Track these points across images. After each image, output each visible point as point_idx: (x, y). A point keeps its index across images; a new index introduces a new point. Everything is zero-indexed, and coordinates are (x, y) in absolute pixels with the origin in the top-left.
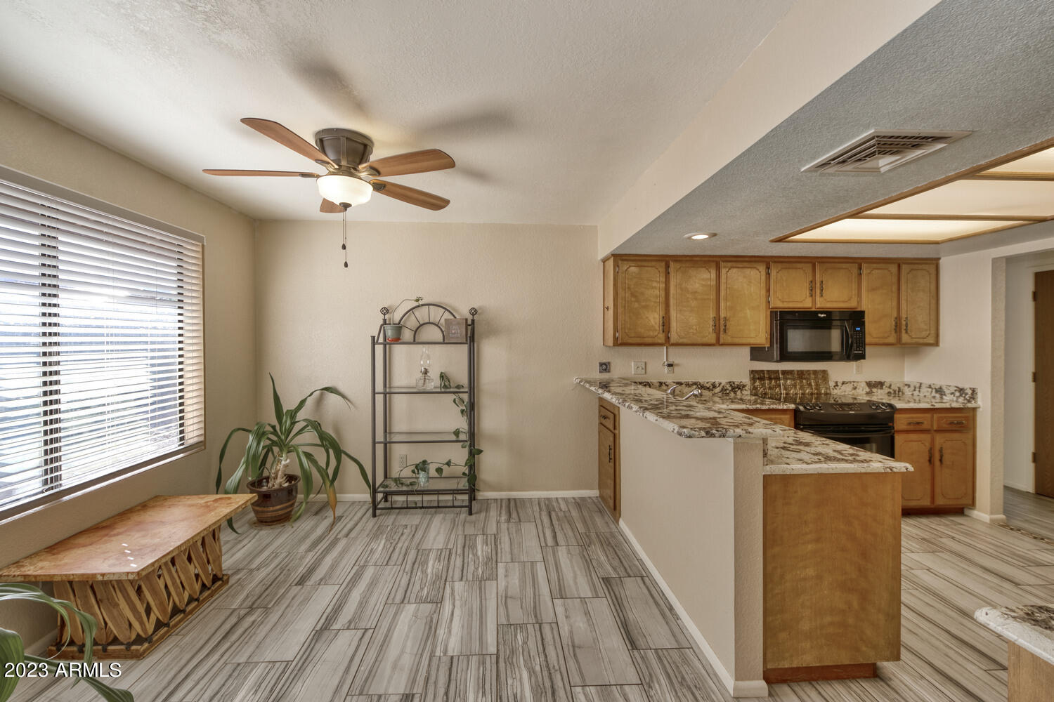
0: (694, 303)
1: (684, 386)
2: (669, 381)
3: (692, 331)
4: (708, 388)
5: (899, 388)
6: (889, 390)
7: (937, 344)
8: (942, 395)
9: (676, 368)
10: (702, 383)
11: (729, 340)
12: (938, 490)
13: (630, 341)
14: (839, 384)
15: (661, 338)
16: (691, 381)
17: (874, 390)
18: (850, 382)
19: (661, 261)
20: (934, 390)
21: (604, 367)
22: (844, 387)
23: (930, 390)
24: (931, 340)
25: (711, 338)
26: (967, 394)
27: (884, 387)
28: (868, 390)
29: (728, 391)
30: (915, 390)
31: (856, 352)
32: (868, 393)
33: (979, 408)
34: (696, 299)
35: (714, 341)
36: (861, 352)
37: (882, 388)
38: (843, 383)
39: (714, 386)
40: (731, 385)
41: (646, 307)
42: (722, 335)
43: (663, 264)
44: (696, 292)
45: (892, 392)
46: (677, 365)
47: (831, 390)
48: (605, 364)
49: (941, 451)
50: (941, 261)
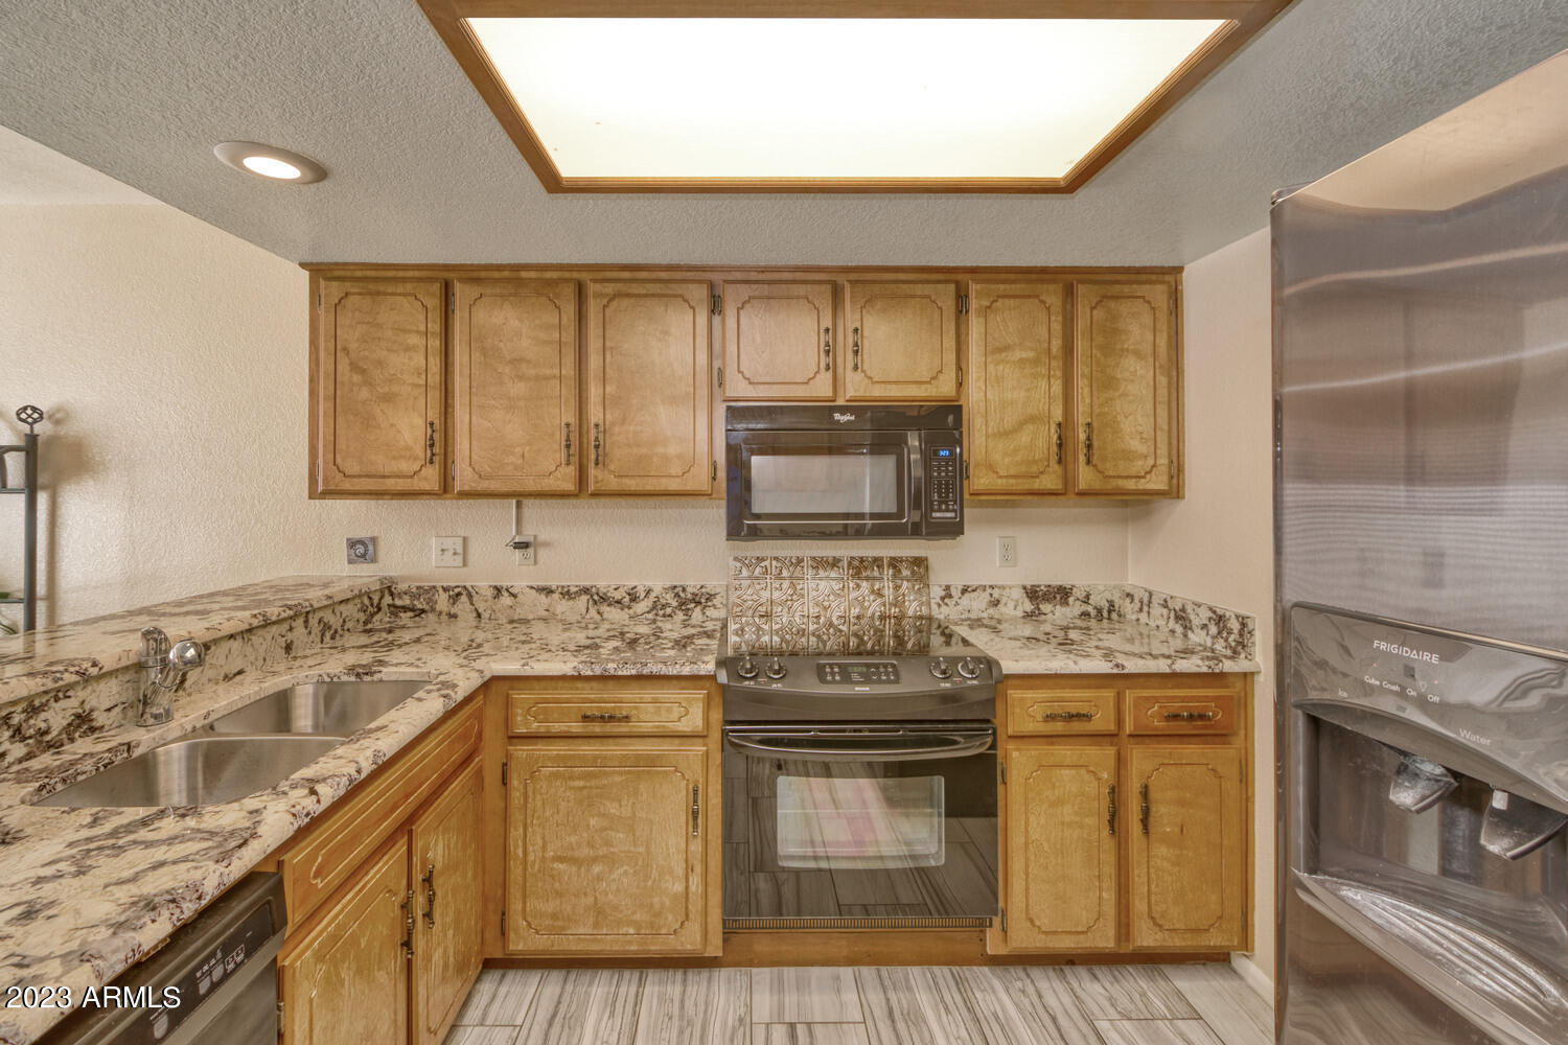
0: (518, 389)
1: (556, 596)
2: (519, 584)
3: (512, 459)
4: (618, 602)
5: (1111, 604)
6: (1085, 608)
7: (1175, 491)
8: (1185, 627)
9: (543, 554)
10: (603, 590)
11: (613, 483)
12: (1139, 906)
13: (347, 485)
14: (954, 592)
15: (431, 477)
16: (574, 582)
17: (1046, 607)
18: (984, 588)
19: (430, 280)
20: (1172, 615)
21: (360, 549)
22: (966, 601)
23: (1165, 611)
24: (1158, 482)
25: (565, 479)
26: (1230, 633)
27: (1071, 600)
28: (1029, 606)
29: (669, 611)
30: (1141, 610)
31: (938, 515)
32: (1028, 616)
33: (1259, 672)
34: (521, 378)
35: (569, 486)
36: (952, 515)
37: (1065, 602)
38: (964, 591)
39: (634, 598)
40: (677, 595)
41: (389, 398)
42: (592, 471)
43: (436, 288)
44: (521, 360)
45: (1093, 613)
46: (546, 544)
47: (934, 607)
48: (361, 542)
49: (1145, 793)
50: (1184, 274)
